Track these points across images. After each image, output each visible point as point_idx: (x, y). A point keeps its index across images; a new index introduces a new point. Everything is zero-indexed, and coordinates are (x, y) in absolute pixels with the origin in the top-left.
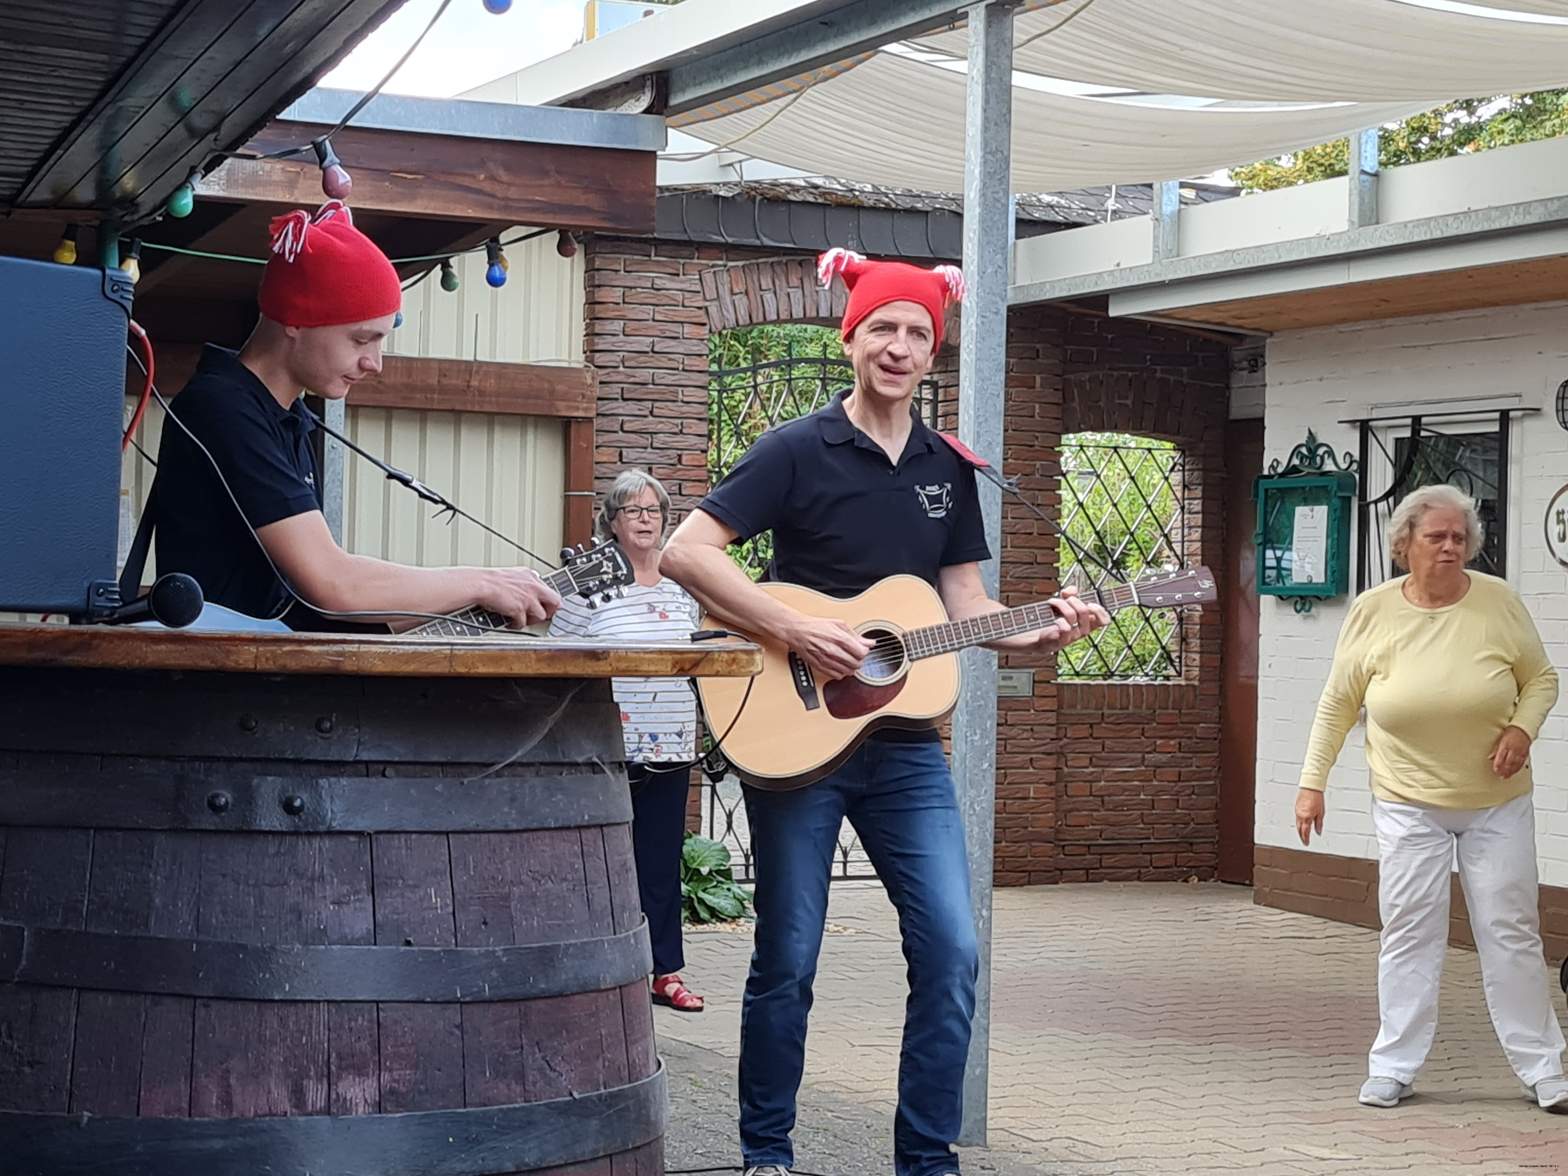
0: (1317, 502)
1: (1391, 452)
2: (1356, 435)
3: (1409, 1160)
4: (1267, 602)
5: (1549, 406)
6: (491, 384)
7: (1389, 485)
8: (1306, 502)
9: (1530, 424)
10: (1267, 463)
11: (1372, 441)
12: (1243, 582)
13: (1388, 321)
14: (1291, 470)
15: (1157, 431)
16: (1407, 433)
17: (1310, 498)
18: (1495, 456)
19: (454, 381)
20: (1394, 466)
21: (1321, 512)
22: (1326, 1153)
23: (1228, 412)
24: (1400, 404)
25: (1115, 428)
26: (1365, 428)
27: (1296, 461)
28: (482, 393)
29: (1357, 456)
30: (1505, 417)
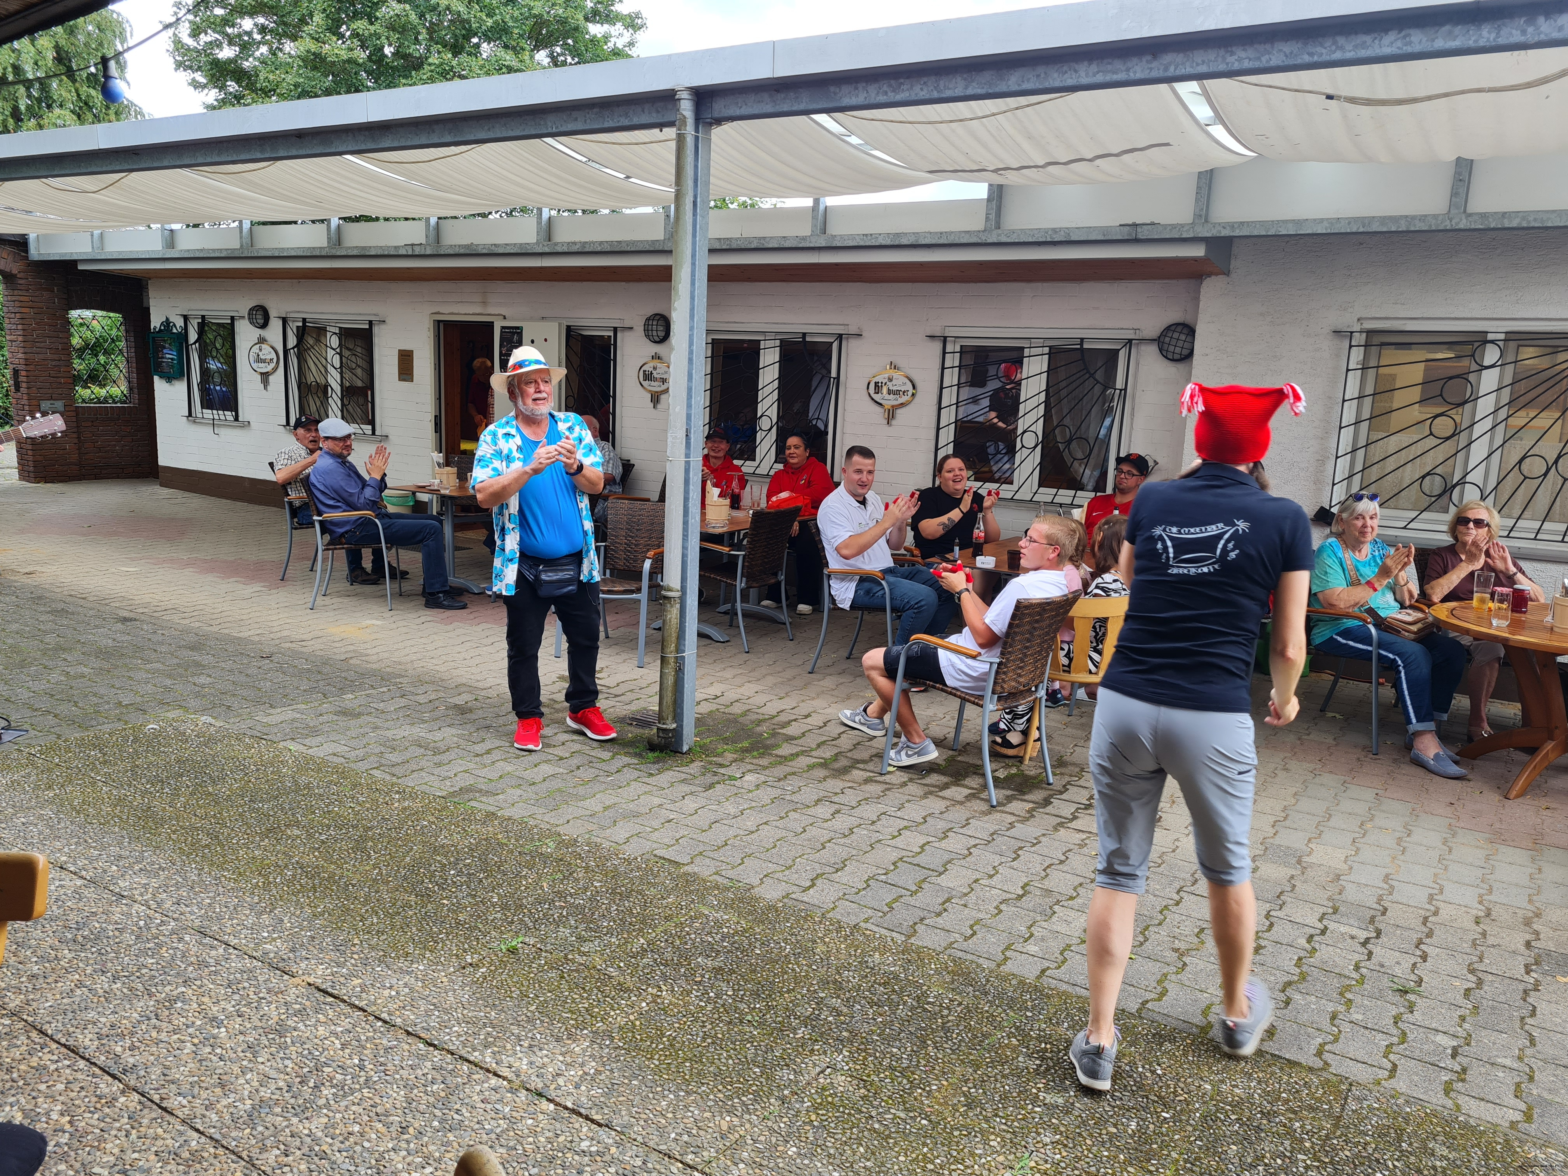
0: (171, 343)
1: (195, 327)
2: (183, 320)
4: (156, 377)
10: (152, 327)
11: (189, 323)
12: (149, 371)
14: (161, 330)
15: (112, 310)
16: (200, 321)
17: (169, 340)
20: (198, 331)
24: (200, 310)
25: (92, 308)
26: (186, 317)
27: (162, 327)
29: (184, 327)
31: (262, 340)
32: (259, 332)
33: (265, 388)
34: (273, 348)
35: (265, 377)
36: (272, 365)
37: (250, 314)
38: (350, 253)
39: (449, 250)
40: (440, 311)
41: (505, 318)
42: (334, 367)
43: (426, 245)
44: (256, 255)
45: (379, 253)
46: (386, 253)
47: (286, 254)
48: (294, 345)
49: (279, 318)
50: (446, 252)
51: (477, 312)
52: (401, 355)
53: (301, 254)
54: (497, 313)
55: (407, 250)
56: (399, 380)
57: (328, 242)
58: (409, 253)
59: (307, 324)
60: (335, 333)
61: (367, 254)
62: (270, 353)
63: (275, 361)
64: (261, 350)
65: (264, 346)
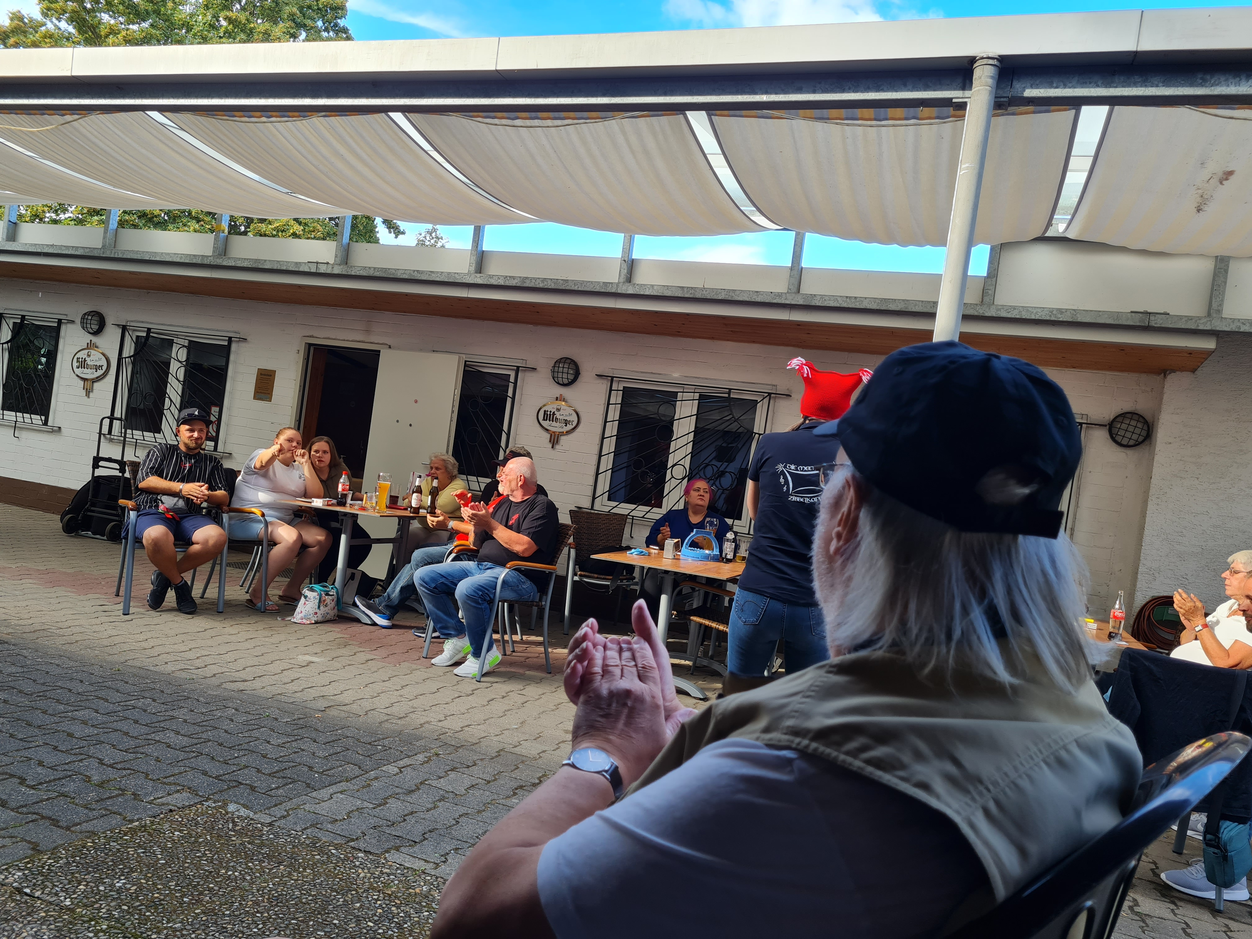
1: (11, 326)
5: (78, 321)
7: (9, 338)
9: (69, 326)
11: (4, 321)
13: (15, 279)
16: (19, 321)
18: (54, 334)
20: (12, 332)
24: (16, 310)
26: (2, 316)
30: (60, 322)
31: (91, 346)
32: (88, 338)
33: (88, 395)
34: (104, 355)
35: (89, 385)
36: (100, 372)
37: (83, 318)
38: (239, 264)
39: (361, 272)
40: (314, 335)
41: (390, 347)
42: (177, 379)
43: (333, 264)
44: (120, 256)
45: (275, 268)
46: (284, 268)
47: (158, 259)
48: (132, 354)
49: (118, 325)
50: (358, 273)
51: (358, 339)
52: (261, 374)
53: (178, 260)
54: (381, 342)
55: (309, 267)
56: (255, 398)
57: (214, 252)
58: (312, 271)
59: (151, 334)
60: (184, 346)
61: (260, 267)
62: (100, 359)
63: (104, 368)
64: (89, 356)
65: (93, 352)
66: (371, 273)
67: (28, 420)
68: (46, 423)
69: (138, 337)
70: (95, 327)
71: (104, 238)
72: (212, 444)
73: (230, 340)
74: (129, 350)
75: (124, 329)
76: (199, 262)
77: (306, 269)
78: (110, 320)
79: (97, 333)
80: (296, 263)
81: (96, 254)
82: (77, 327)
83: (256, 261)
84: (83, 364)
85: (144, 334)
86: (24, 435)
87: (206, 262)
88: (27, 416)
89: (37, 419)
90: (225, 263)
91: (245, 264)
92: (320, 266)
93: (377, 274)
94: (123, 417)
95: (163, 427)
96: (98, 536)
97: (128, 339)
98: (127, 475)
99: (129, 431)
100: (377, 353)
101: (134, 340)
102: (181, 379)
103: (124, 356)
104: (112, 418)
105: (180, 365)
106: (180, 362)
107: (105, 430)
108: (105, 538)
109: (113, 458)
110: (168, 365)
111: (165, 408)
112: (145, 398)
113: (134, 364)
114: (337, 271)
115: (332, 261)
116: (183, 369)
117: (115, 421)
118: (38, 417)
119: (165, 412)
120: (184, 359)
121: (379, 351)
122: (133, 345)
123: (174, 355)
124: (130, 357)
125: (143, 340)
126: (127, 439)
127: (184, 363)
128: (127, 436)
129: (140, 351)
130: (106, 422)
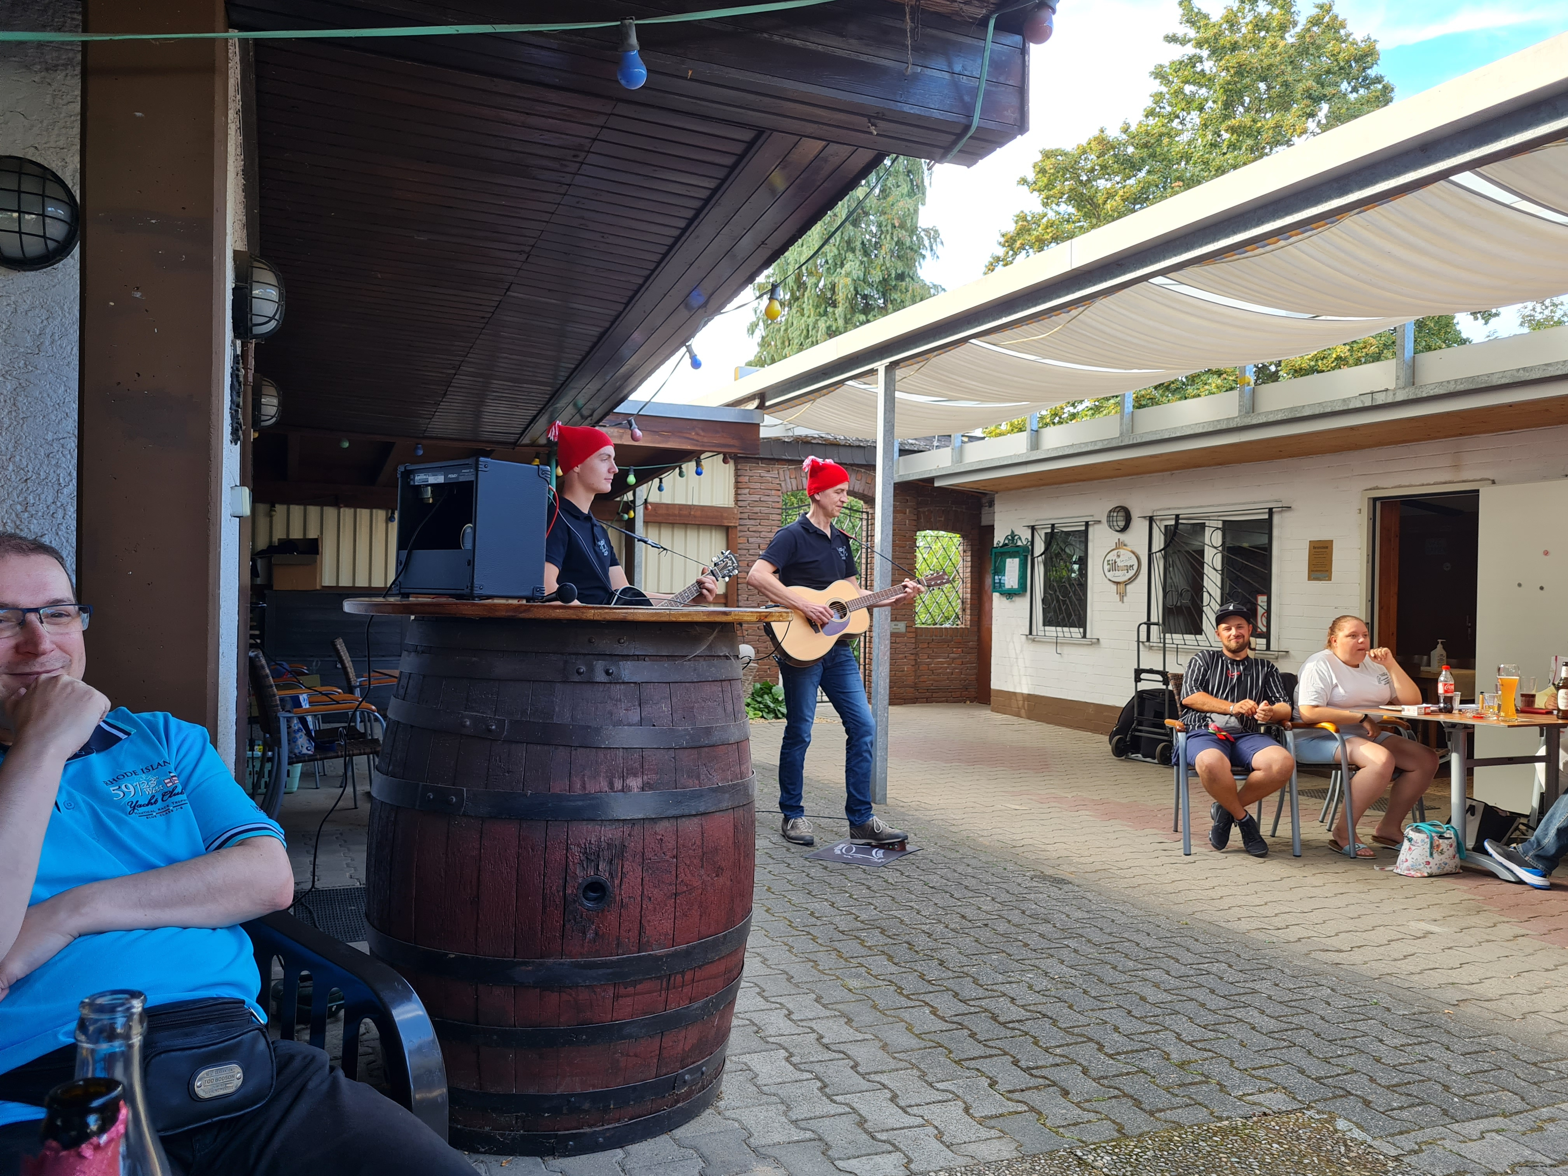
0: (1015, 557)
2: (1030, 531)
3: (1050, 810)
4: (996, 595)
6: (699, 513)
7: (1042, 550)
8: (1010, 557)
9: (1097, 527)
10: (995, 542)
11: (1036, 533)
12: (986, 588)
14: (1005, 545)
15: (953, 530)
16: (1049, 531)
17: (1012, 555)
18: (1083, 539)
19: (685, 512)
20: (1045, 543)
21: (1017, 560)
22: (1017, 807)
23: (980, 522)
25: (937, 529)
26: (1033, 529)
27: (1007, 542)
28: (695, 517)
29: (1030, 539)
30: (1087, 524)
31: (1120, 545)
32: (1116, 537)
33: (1122, 600)
34: (1133, 553)
35: (1122, 587)
36: (1132, 573)
37: (1109, 516)
38: (1272, 418)
39: (1436, 390)
40: (1380, 486)
41: (1493, 482)
42: (1214, 569)
43: (1395, 390)
44: (1139, 441)
45: (1317, 412)
46: (1329, 410)
47: (1178, 434)
48: (1162, 547)
49: (1145, 517)
50: (1432, 393)
51: (1443, 480)
52: (1314, 548)
53: (1200, 430)
54: (1479, 478)
55: (1362, 401)
56: (1309, 579)
57: (1240, 411)
58: (1366, 405)
59: (1180, 521)
60: (1218, 528)
61: (1298, 415)
62: (1130, 558)
63: (1135, 567)
64: (1119, 556)
65: (1122, 551)
66: (1452, 388)
67: (1067, 635)
68: (1084, 636)
69: (1166, 526)
70: (1122, 524)
71: (1121, 425)
72: (1264, 641)
73: (1271, 511)
74: (1159, 542)
75: (1151, 520)
76: (1224, 427)
77: (1359, 405)
78: (1135, 514)
79: (1124, 530)
80: (1344, 400)
81: (1114, 444)
82: (1105, 526)
83: (1292, 409)
84: (1114, 566)
85: (1173, 522)
86: (1066, 650)
87: (1232, 425)
88: (1066, 629)
89: (1076, 632)
90: (1255, 422)
91: (1279, 417)
92: (1376, 396)
93: (1461, 387)
94: (1161, 622)
95: (1204, 627)
96: (1148, 759)
97: (1156, 531)
98: (1170, 687)
99: (1168, 636)
100: (1474, 495)
101: (1163, 530)
102: (1219, 567)
103: (1154, 550)
104: (1149, 624)
105: (1215, 551)
106: (1215, 548)
107: (1143, 637)
108: (1156, 761)
109: (1155, 669)
110: (1201, 553)
111: (1205, 604)
112: (1181, 594)
113: (1165, 558)
114: (1401, 396)
115: (1392, 386)
116: (1219, 556)
117: (1152, 627)
118: (1076, 630)
119: (1205, 609)
120: (1220, 543)
121: (1478, 491)
122: (1162, 537)
123: (1207, 541)
124: (1160, 551)
125: (1172, 528)
126: (1167, 645)
127: (1220, 548)
128: (1167, 641)
129: (1170, 542)
130: (1144, 628)
